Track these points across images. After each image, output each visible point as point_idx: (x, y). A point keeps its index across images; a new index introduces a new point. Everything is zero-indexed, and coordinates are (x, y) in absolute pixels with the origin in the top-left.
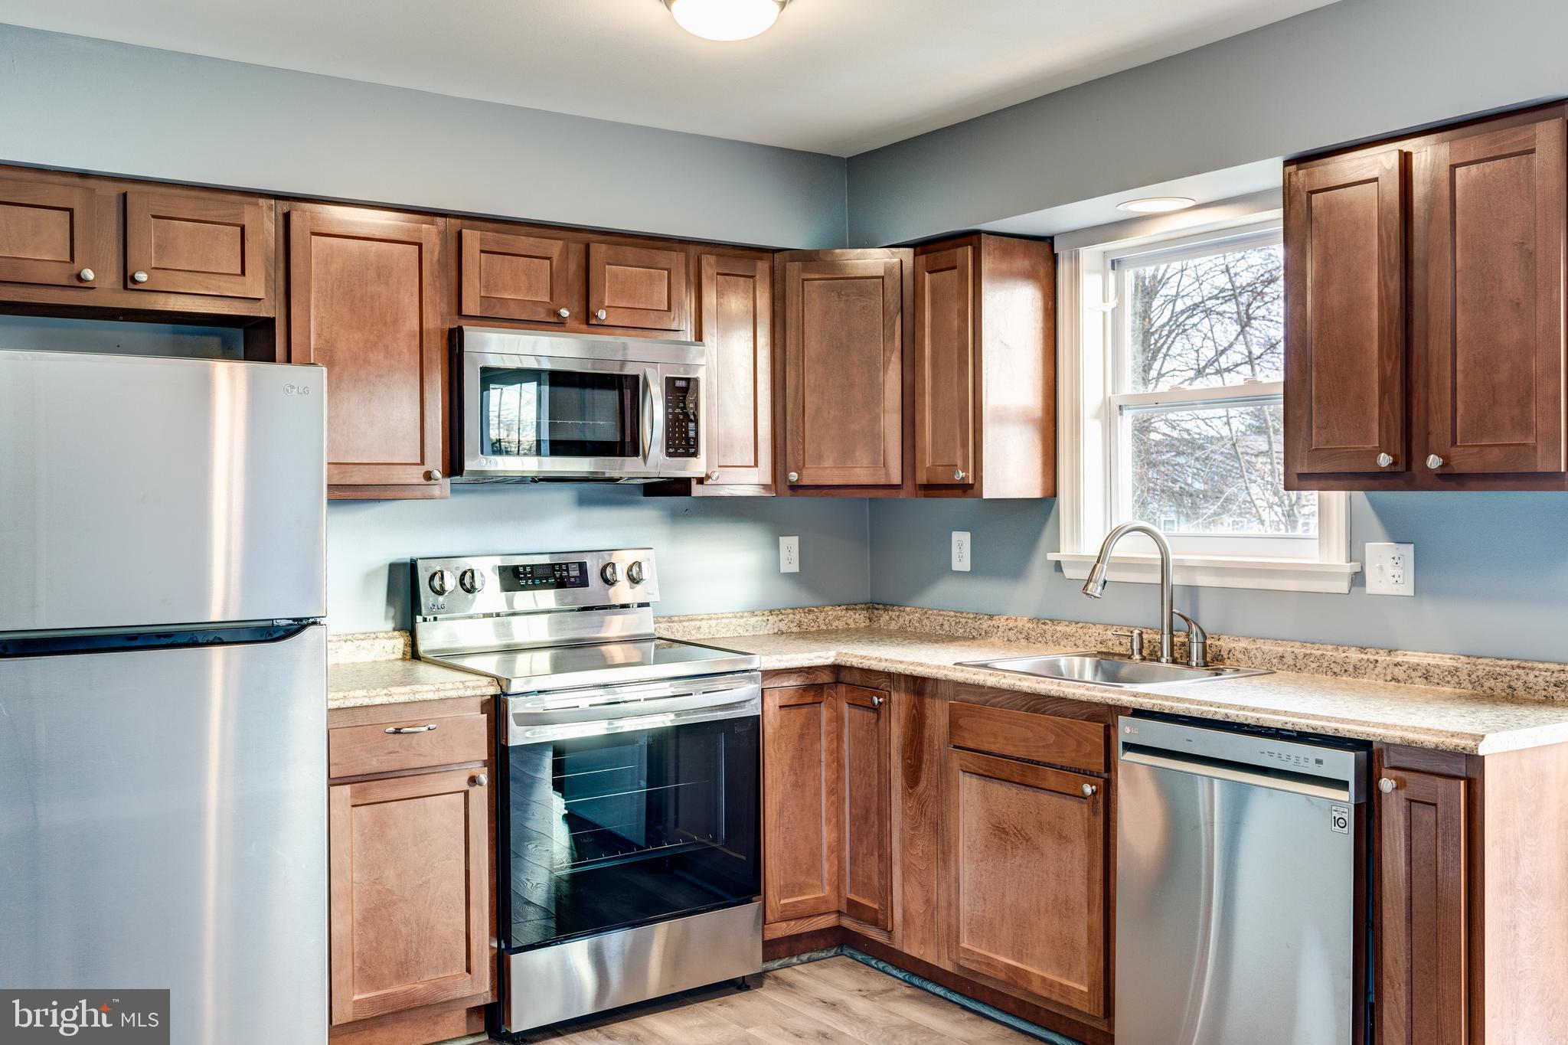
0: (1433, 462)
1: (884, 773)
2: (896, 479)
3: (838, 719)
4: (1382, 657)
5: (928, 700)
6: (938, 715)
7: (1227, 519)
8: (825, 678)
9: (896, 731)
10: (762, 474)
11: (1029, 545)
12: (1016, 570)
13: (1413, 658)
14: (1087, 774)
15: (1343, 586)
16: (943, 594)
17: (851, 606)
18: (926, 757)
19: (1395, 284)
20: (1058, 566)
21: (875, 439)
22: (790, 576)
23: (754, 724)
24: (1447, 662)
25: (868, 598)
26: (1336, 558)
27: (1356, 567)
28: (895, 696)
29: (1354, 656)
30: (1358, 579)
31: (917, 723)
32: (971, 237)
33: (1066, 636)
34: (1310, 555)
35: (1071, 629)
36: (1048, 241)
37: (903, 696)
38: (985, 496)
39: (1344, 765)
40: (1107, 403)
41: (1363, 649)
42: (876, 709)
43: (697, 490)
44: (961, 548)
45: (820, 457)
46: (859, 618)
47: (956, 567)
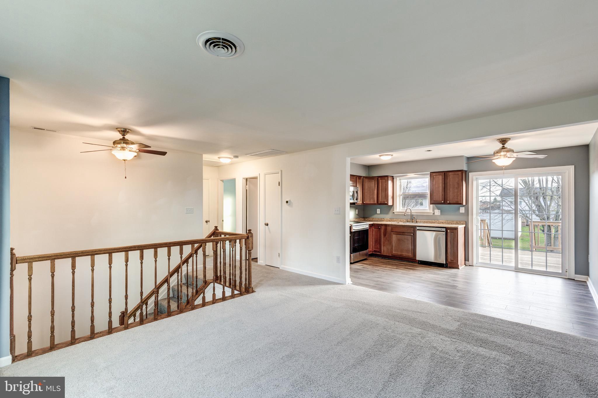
0: (448, 202)
1: (380, 235)
2: (376, 203)
3: (373, 230)
4: (437, 221)
5: (387, 227)
6: (389, 229)
7: (417, 207)
8: (371, 225)
9: (382, 231)
10: (361, 202)
11: (390, 210)
12: (387, 213)
13: (441, 221)
14: (412, 233)
15: (432, 214)
16: (375, 216)
17: (362, 218)
18: (387, 233)
19: (444, 185)
20: (394, 213)
21: (373, 198)
22: (357, 214)
23: (368, 230)
24: (445, 221)
25: (363, 217)
26: (432, 211)
27: (433, 212)
28: (382, 227)
29: (434, 221)
30: (434, 213)
31: (386, 230)
32: (387, 176)
33: (395, 220)
34: (428, 211)
35: (396, 220)
36: (393, 176)
38: (389, 205)
39: (444, 230)
40: (399, 195)
41: (435, 220)
42: (379, 228)
43: (356, 204)
44: (378, 211)
45: (367, 200)
46: (363, 219)
47: (378, 213)
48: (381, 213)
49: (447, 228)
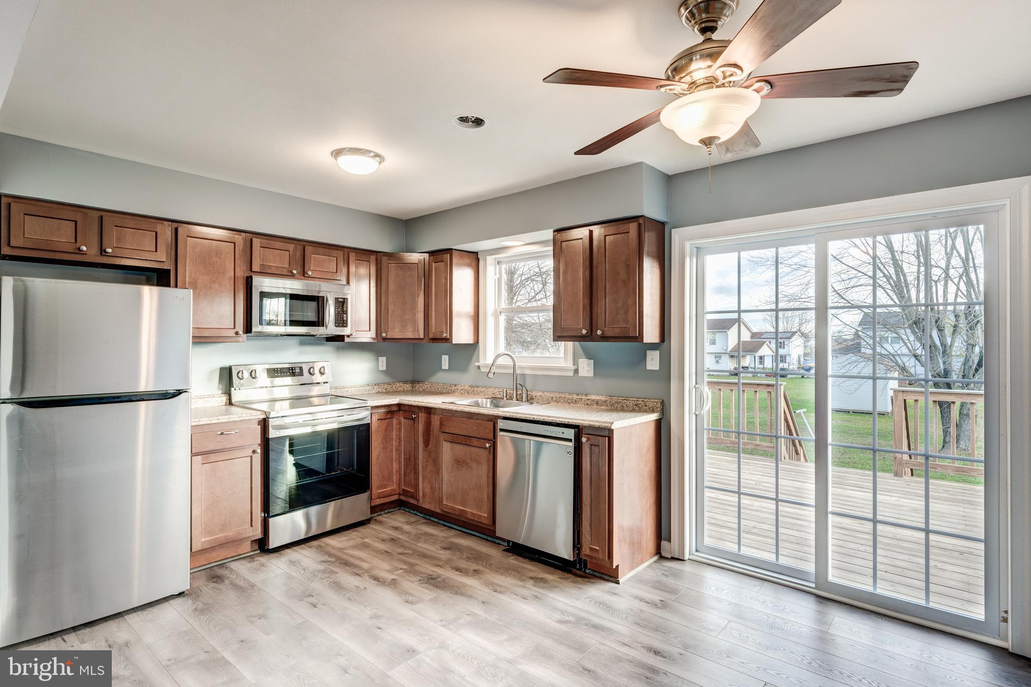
0: (599, 332)
1: (416, 442)
2: (422, 336)
3: (400, 423)
4: (584, 397)
5: (432, 416)
6: (436, 421)
8: (395, 409)
9: (421, 427)
10: (373, 334)
11: (469, 360)
12: (464, 369)
13: (593, 397)
14: (488, 440)
15: (571, 374)
16: (440, 378)
17: (405, 382)
18: (431, 436)
19: (588, 273)
20: (479, 367)
21: (414, 322)
22: (382, 371)
23: (368, 426)
24: (603, 398)
25: (411, 379)
26: (570, 365)
27: (575, 367)
28: (420, 414)
29: (575, 397)
30: (576, 371)
31: (428, 424)
32: (449, 251)
33: (481, 392)
34: (562, 364)
35: (483, 389)
36: (476, 253)
37: (423, 414)
38: (453, 343)
39: (570, 433)
40: (496, 310)
41: (578, 395)
42: (413, 419)
43: (347, 340)
44: (445, 359)
45: (394, 328)
46: (408, 387)
47: (443, 367)
48: (451, 368)
49: (578, 430)
